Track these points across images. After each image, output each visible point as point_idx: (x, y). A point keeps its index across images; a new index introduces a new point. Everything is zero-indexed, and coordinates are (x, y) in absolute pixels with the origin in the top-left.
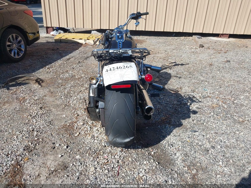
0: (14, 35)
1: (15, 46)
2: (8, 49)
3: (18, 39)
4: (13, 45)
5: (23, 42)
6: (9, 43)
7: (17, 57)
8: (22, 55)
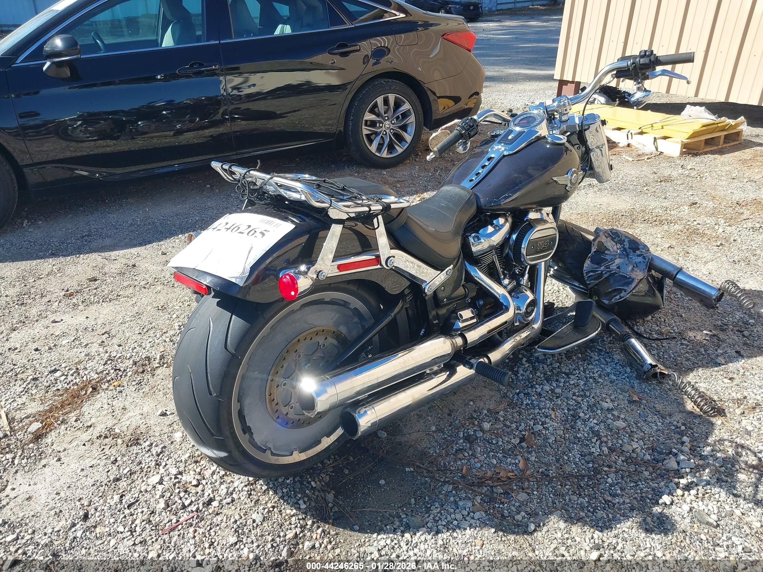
0: (392, 98)
1: (387, 126)
2: (365, 131)
3: (401, 109)
4: (383, 123)
5: (412, 119)
6: (372, 117)
7: (385, 154)
8: (400, 150)
